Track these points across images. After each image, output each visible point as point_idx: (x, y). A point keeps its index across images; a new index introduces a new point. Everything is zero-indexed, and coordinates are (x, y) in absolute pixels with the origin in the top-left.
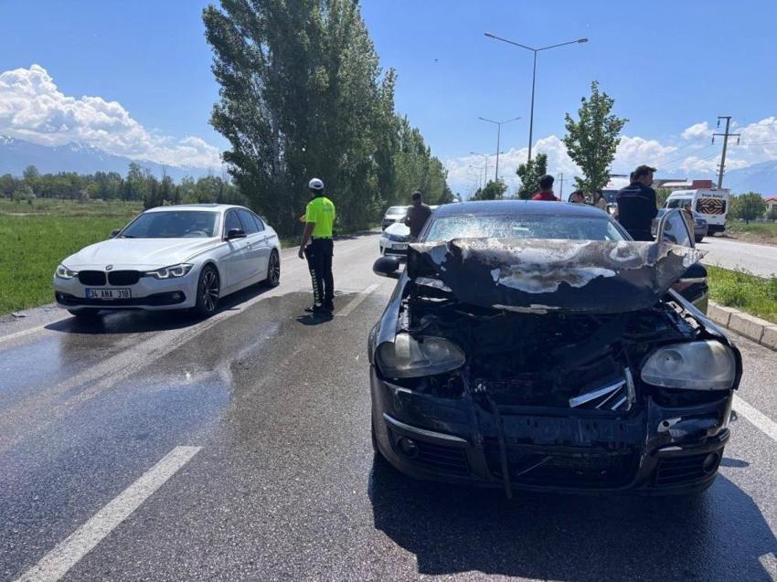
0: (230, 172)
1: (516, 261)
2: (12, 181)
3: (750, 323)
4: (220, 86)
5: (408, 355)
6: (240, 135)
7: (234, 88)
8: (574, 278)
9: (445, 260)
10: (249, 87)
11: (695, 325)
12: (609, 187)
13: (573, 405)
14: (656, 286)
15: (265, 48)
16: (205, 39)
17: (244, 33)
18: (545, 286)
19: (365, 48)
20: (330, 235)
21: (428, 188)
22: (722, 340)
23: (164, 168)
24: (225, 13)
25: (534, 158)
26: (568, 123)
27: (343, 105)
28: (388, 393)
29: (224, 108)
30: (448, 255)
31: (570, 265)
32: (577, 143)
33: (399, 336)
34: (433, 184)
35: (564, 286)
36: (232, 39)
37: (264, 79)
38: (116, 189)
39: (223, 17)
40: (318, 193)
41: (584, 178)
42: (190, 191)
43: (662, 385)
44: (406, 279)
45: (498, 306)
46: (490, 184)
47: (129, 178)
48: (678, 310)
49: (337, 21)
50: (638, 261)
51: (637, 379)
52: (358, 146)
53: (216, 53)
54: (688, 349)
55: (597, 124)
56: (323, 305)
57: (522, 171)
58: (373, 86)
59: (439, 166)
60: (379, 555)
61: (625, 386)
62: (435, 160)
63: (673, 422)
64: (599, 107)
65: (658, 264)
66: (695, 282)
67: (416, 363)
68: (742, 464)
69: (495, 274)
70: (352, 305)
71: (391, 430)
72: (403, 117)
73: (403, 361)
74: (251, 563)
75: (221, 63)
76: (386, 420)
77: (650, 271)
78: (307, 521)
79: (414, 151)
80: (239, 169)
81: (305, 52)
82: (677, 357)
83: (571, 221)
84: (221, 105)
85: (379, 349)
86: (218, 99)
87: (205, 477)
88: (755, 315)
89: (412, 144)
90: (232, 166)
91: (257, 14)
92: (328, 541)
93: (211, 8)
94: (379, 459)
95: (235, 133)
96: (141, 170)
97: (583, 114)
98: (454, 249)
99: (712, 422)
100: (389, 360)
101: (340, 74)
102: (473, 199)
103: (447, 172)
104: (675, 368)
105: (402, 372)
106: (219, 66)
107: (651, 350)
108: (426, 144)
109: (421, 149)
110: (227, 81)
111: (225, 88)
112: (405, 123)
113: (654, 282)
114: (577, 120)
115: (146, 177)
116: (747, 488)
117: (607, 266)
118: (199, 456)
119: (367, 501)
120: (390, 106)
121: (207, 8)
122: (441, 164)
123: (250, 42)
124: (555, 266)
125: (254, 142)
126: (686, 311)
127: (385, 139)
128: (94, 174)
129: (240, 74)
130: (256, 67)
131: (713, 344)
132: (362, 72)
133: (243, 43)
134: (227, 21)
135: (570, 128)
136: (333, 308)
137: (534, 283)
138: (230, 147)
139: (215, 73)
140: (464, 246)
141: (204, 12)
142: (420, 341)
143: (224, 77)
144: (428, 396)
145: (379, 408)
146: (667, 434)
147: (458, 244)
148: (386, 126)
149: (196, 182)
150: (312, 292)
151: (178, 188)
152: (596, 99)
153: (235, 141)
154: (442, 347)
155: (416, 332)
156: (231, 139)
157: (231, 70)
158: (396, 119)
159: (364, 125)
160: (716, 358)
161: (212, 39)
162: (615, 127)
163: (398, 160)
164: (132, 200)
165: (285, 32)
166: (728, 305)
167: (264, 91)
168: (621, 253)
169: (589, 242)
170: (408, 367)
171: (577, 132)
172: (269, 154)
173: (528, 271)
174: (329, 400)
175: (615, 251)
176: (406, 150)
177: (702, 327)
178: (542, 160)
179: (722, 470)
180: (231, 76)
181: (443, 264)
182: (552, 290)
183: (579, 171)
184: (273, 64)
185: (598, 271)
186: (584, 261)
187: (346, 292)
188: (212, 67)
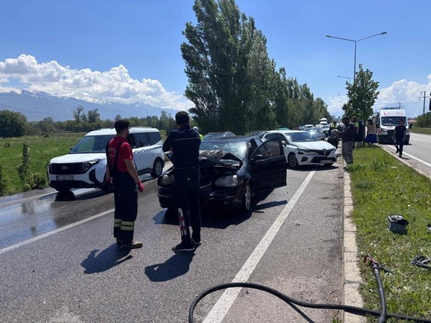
0: (194, 118)
2: (109, 123)
4: (188, 78)
6: (198, 100)
7: (194, 78)
10: (202, 77)
15: (209, 58)
16: (182, 57)
17: (199, 53)
24: (190, 45)
26: (348, 86)
29: (191, 87)
36: (194, 56)
38: (155, 124)
47: (161, 118)
53: (186, 63)
62: (319, 100)
72: (294, 79)
75: (189, 67)
80: (197, 116)
84: (189, 86)
86: (188, 84)
90: (194, 115)
93: (184, 44)
95: (196, 99)
96: (167, 114)
103: (327, 106)
106: (187, 69)
110: (192, 75)
111: (190, 79)
112: (295, 82)
115: (169, 117)
122: (323, 102)
123: (202, 56)
125: (205, 102)
128: (146, 118)
129: (198, 71)
130: (205, 68)
132: (258, 63)
133: (199, 57)
134: (191, 48)
138: (194, 106)
139: (186, 72)
141: (181, 46)
143: (190, 74)
152: (362, 72)
153: (197, 103)
156: (194, 102)
157: (194, 70)
161: (185, 57)
164: (162, 129)
180: (194, 73)
184: (213, 65)
188: (185, 70)
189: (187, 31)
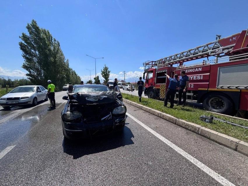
0: (28, 78)
1: (90, 96)
3: (129, 102)
4: (24, 59)
5: (70, 116)
6: (31, 70)
7: (28, 60)
8: (101, 98)
9: (76, 96)
10: (33, 60)
11: (120, 103)
12: (109, 81)
13: (102, 120)
14: (114, 98)
15: (37, 53)
16: (20, 49)
17: (31, 49)
18: (96, 100)
19: (62, 55)
20: (54, 91)
21: (77, 81)
22: (124, 105)
23: (8, 77)
24: (26, 44)
25: (97, 76)
27: (57, 65)
28: (65, 124)
29: (26, 64)
30: (77, 95)
31: (100, 96)
32: (103, 74)
33: (67, 112)
34: (78, 81)
35: (99, 99)
36: (27, 49)
37: (37, 59)
39: (25, 45)
40: (50, 83)
41: (105, 80)
42: (17, 82)
43: (116, 114)
44: (70, 100)
45: (87, 104)
46: (89, 81)
48: (118, 101)
49: (55, 49)
50: (111, 94)
51: (112, 113)
52: (62, 73)
53: (23, 52)
54: (119, 107)
55: (106, 71)
56: (53, 106)
57: (95, 79)
58: (64, 62)
59: (79, 77)
60: (64, 158)
61: (110, 115)
62: (79, 76)
63: (117, 120)
64: (106, 69)
65: (114, 95)
66: (120, 97)
67: (72, 117)
68: (128, 124)
69: (86, 98)
70: (60, 105)
71: (67, 131)
73: (69, 117)
74: (30, 171)
75: (25, 54)
76: (65, 130)
77: (113, 96)
78: (46, 156)
79: (74, 75)
80: (31, 78)
81: (47, 54)
82: (118, 109)
83: (101, 88)
85: (63, 115)
86: (24, 62)
87: (16, 153)
88: (129, 100)
89: (74, 73)
90: (29, 77)
91: (35, 45)
92: (52, 159)
94: (65, 137)
95: (30, 70)
97: (104, 70)
98: (78, 94)
99: (123, 118)
100: (66, 117)
101: (56, 59)
102: (86, 83)
104: (117, 111)
105: (68, 119)
106: (24, 55)
107: (114, 108)
108: (76, 73)
109: (76, 74)
110: (27, 58)
111: (26, 60)
112: (72, 69)
113: (113, 97)
114: (103, 71)
115: (2, 79)
116: (129, 127)
117: (106, 96)
118: (15, 148)
119: (62, 147)
120: (68, 66)
121: (20, 42)
123: (33, 51)
124: (97, 96)
125: (35, 72)
126: (119, 102)
127: (68, 72)
129: (30, 57)
130: (35, 56)
131: (123, 106)
132: (62, 60)
133: (31, 51)
134: (26, 46)
135: (102, 72)
136: (55, 107)
137: (94, 99)
138: (28, 73)
139: (23, 56)
140: (80, 93)
141: (19, 43)
142: (72, 113)
143: (26, 57)
144: (74, 123)
145: (64, 127)
146: (117, 122)
147: (79, 93)
148: (67, 70)
149: (19, 80)
150: (50, 103)
151: (13, 82)
152: (106, 67)
153: (30, 72)
154: (77, 113)
155: (71, 111)
156: (28, 71)
157: (28, 56)
158: (70, 69)
159: (63, 69)
160: (123, 109)
161: (22, 49)
162: (109, 72)
163: (71, 76)
165: (42, 50)
166: (126, 99)
167: (37, 61)
168: (108, 93)
169: (103, 92)
170: (70, 118)
171: (103, 73)
172: (39, 74)
173: (92, 97)
174: (54, 127)
175: (107, 93)
176: (72, 74)
177: (121, 104)
178: (98, 77)
179: (125, 125)
181: (76, 97)
182: (97, 100)
183: (104, 79)
184: (40, 56)
185: (104, 97)
186: (102, 95)
187: (59, 103)
188: (22, 55)
189: (23, 36)
